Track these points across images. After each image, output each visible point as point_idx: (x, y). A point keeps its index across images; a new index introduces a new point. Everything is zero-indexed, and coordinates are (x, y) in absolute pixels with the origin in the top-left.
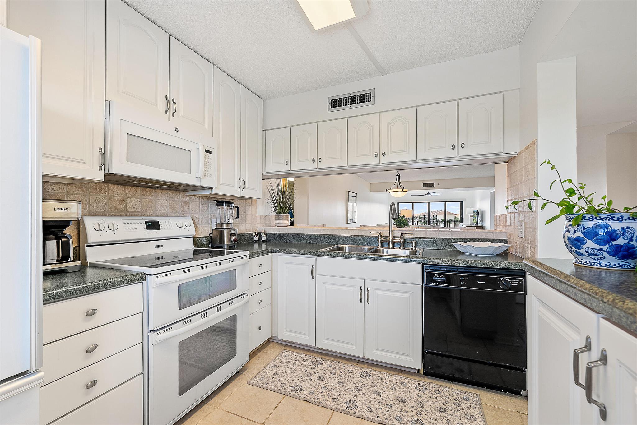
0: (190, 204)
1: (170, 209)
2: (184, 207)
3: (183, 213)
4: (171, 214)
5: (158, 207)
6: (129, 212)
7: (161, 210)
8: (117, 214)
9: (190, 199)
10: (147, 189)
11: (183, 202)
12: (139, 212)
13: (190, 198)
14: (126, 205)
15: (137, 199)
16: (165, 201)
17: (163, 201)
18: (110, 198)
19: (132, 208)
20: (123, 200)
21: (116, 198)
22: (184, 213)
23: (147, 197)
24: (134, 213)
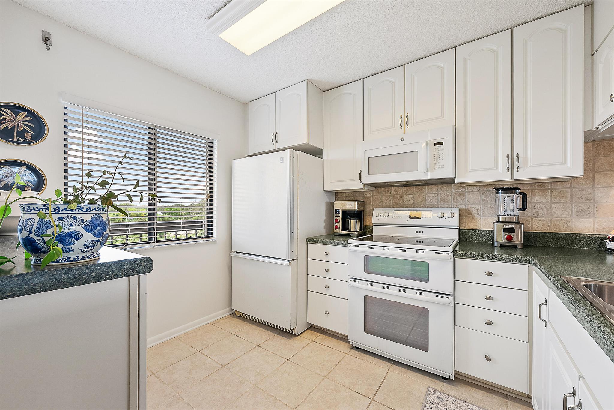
0: (465, 195)
1: (440, 201)
2: (457, 198)
3: (455, 204)
4: (442, 206)
5: (429, 200)
6: (405, 205)
7: (431, 203)
8: (397, 207)
9: (465, 190)
10: (419, 187)
11: (456, 193)
12: (413, 205)
13: (465, 188)
14: (403, 200)
15: (411, 195)
16: (435, 194)
17: (433, 195)
18: (393, 196)
19: (407, 202)
20: (401, 197)
21: (397, 196)
22: (457, 204)
23: (419, 193)
24: (409, 206)
